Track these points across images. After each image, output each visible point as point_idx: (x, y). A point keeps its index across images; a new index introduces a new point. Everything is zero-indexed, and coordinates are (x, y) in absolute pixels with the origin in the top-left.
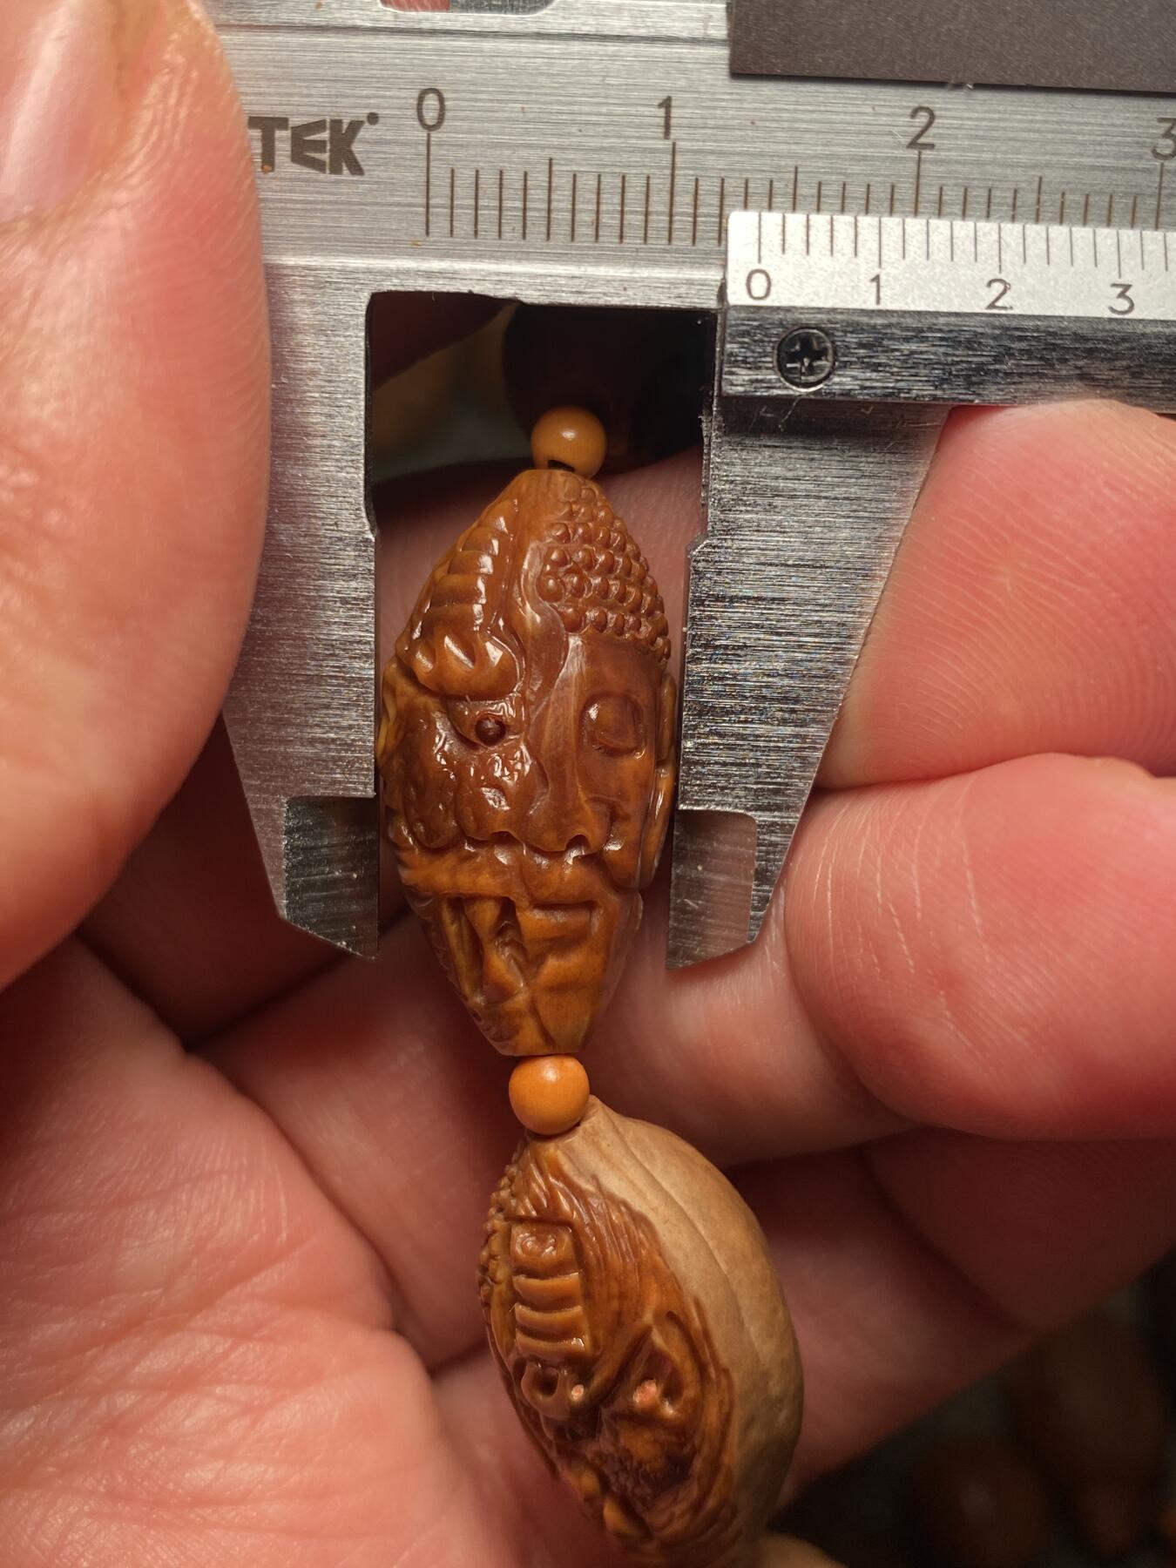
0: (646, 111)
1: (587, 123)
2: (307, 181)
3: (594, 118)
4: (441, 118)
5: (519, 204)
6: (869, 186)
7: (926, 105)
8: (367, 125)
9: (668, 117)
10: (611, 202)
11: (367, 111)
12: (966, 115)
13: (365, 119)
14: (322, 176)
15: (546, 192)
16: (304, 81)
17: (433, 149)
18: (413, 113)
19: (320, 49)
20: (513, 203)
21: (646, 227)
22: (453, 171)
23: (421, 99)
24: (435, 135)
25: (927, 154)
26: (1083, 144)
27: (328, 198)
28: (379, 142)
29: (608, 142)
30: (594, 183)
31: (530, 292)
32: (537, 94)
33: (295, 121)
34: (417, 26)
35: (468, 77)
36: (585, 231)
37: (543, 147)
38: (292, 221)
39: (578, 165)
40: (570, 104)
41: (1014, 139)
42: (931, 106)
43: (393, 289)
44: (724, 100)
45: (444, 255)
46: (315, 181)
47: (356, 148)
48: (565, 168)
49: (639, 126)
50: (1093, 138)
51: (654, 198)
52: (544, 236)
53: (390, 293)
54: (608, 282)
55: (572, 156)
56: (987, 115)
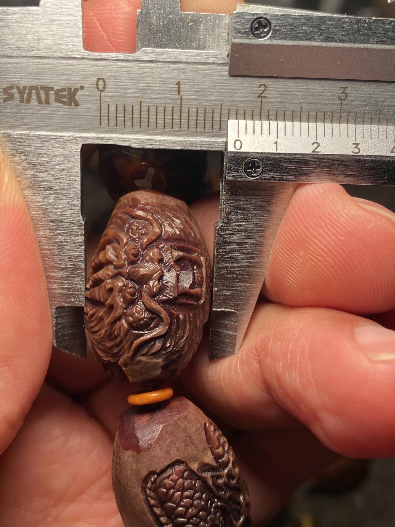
0: (172, 86)
1: (153, 90)
2: (60, 108)
3: (155, 88)
4: (104, 88)
5: (131, 116)
6: (245, 110)
7: (263, 84)
8: (80, 90)
9: (179, 88)
10: (161, 115)
11: (80, 85)
12: (276, 87)
13: (79, 88)
14: (65, 106)
15: (139, 112)
16: (59, 75)
17: (102, 98)
18: (95, 86)
19: (64, 64)
20: (129, 115)
21: (172, 124)
22: (109, 105)
23: (98, 81)
24: (102, 94)
25: (264, 100)
26: (315, 95)
27: (67, 113)
28: (84, 95)
29: (159, 96)
30: (155, 109)
31: (135, 144)
32: (136, 80)
33: (56, 88)
34: (96, 57)
35: (113, 74)
36: (152, 125)
37: (138, 97)
38: (56, 121)
39: (150, 103)
40: (147, 83)
41: (293, 94)
42: (265, 84)
43: (89, 143)
44: (197, 82)
45: (106, 132)
46: (63, 108)
47: (76, 97)
48: (146, 104)
49: (170, 91)
50: (318, 94)
51: (175, 114)
52: (139, 126)
53: (88, 144)
54: (160, 141)
55: (148, 101)
56: (283, 87)
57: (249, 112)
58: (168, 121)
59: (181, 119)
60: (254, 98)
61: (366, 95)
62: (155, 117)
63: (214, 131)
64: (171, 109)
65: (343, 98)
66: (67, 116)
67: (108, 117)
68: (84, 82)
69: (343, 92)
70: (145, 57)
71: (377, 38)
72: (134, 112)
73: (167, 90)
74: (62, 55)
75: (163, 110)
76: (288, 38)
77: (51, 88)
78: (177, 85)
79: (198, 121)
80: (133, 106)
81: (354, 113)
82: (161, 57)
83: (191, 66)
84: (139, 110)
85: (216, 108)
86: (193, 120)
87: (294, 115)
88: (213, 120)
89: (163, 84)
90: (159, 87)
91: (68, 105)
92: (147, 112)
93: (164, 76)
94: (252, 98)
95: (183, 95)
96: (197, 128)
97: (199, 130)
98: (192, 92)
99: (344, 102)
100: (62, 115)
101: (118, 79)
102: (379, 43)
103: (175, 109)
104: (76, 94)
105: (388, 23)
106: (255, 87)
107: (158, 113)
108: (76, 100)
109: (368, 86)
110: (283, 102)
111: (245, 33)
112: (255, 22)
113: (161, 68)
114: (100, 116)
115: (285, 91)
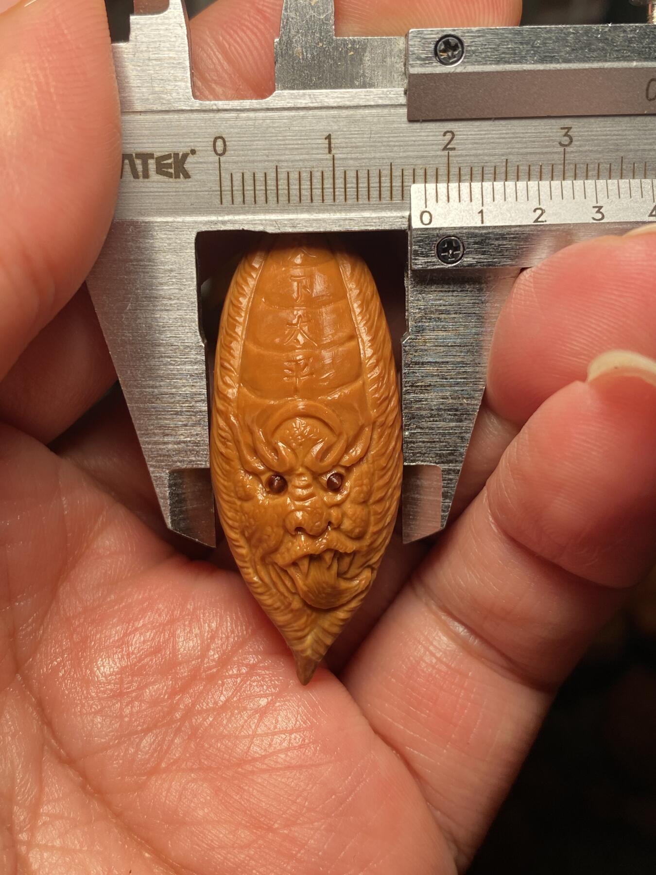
57: (431, 172)
58: (317, 192)
59: (334, 188)
60: (438, 151)
61: (600, 138)
62: (298, 187)
63: (383, 201)
64: (320, 174)
65: (567, 143)
66: (174, 194)
67: (232, 191)
68: (196, 144)
69: (566, 135)
70: (280, 104)
71: (617, 53)
72: (268, 182)
73: (313, 148)
74: (164, 108)
75: (309, 176)
76: (489, 62)
77: (150, 154)
78: (327, 140)
79: (359, 189)
80: (265, 174)
81: (584, 164)
82: (302, 102)
83: (345, 113)
84: (275, 178)
85: (384, 169)
86: (352, 188)
87: (497, 172)
88: (380, 187)
89: (307, 139)
90: (301, 144)
91: (176, 178)
92: (286, 182)
93: (308, 128)
94: (435, 151)
95: (336, 154)
96: (358, 199)
97: (360, 202)
98: (348, 149)
99: (568, 149)
100: (167, 192)
101: (243, 137)
102: (620, 60)
103: (325, 174)
104: (185, 161)
105: (631, 31)
106: (438, 136)
107: (302, 182)
108: (186, 171)
109: (602, 124)
110: (480, 155)
111: (427, 58)
112: (440, 43)
113: (303, 117)
114: (221, 191)
115: (482, 139)
